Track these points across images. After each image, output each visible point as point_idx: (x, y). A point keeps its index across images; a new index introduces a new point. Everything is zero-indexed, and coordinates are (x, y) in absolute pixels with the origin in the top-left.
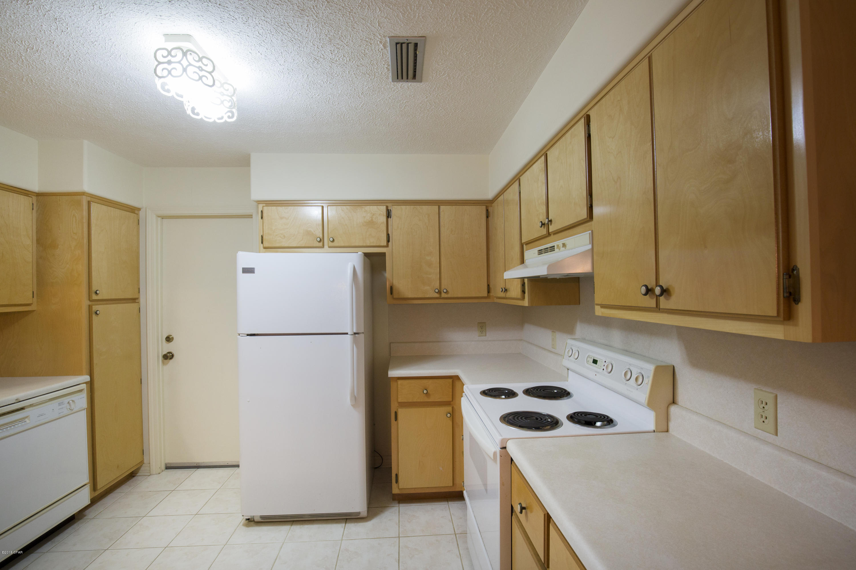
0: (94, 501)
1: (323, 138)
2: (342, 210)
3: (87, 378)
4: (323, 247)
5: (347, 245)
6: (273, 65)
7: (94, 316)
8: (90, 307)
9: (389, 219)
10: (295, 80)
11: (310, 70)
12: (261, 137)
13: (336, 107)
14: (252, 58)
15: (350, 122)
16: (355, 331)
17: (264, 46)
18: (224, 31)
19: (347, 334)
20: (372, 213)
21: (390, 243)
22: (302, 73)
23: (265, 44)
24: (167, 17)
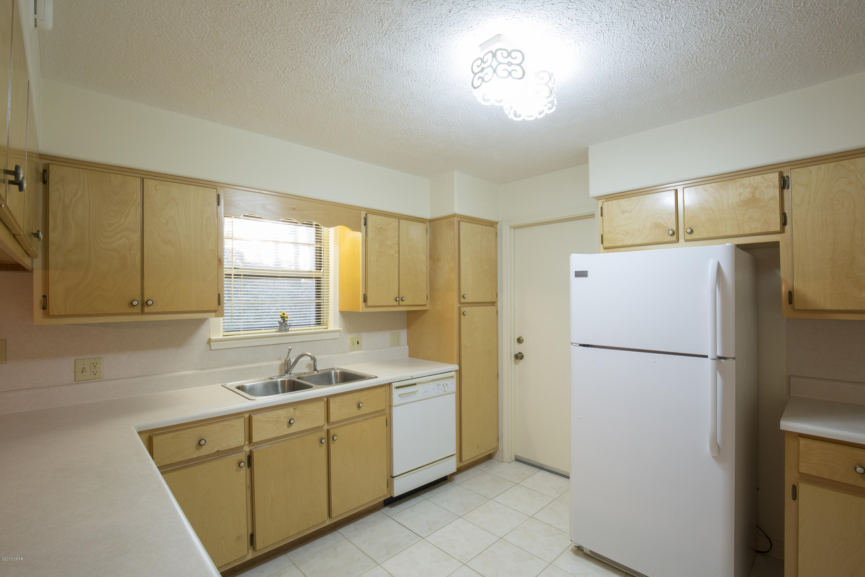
0: (460, 470)
1: (671, 101)
2: (704, 190)
3: (456, 367)
4: (678, 240)
5: (713, 235)
6: (588, 28)
7: (462, 316)
8: (460, 308)
9: (785, 191)
10: (619, 36)
11: (635, 12)
12: (595, 124)
13: (682, 50)
14: (564, 30)
15: (708, 64)
16: (719, 354)
17: (573, 7)
18: (528, 11)
19: (706, 357)
20: (753, 186)
21: (787, 228)
22: (625, 21)
23: (573, 4)
24: (476, 25)
